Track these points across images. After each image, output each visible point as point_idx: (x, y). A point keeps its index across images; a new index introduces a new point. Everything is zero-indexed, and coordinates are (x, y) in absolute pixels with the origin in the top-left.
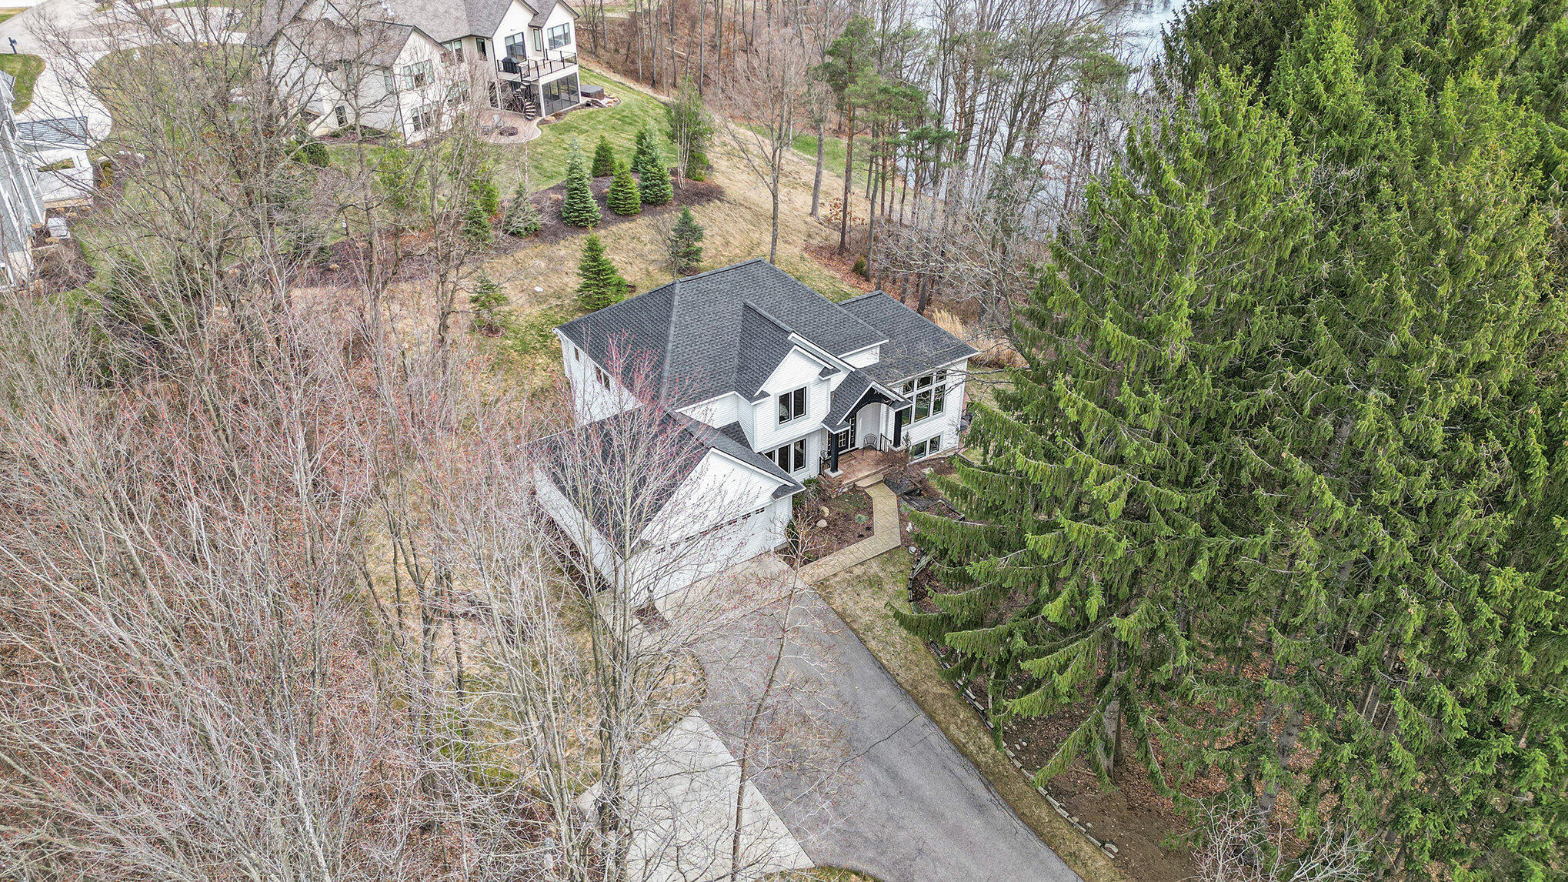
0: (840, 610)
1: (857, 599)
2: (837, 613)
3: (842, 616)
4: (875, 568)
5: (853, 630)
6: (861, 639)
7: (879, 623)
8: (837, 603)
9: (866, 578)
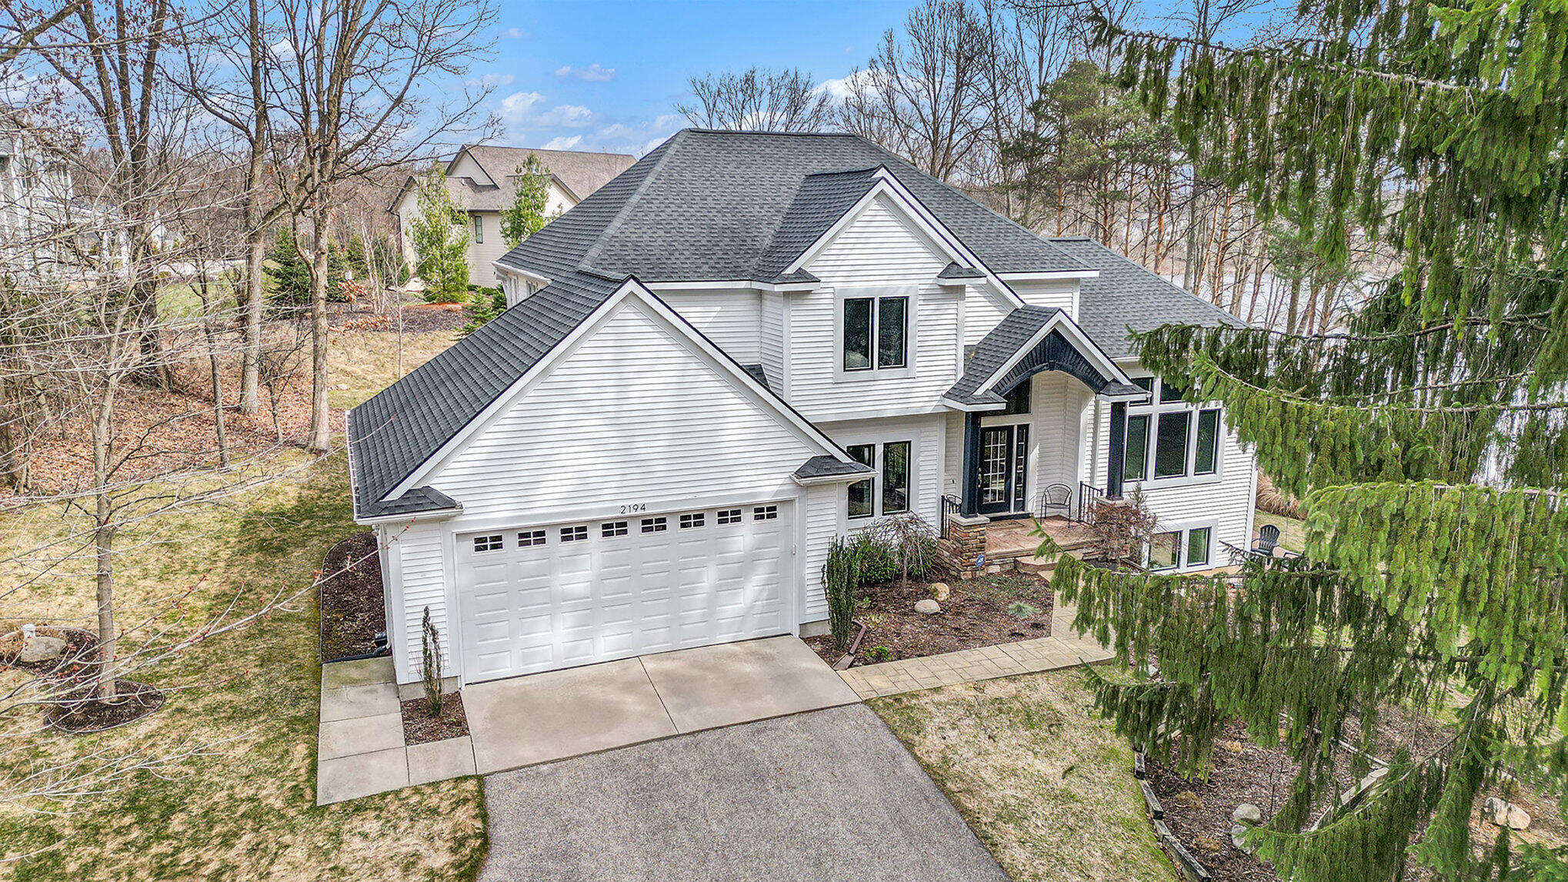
0: (934, 759)
1: (987, 745)
2: (927, 768)
3: (937, 777)
4: (1045, 691)
5: (963, 812)
6: (983, 838)
7: (1043, 808)
8: (931, 745)
9: (1017, 705)
